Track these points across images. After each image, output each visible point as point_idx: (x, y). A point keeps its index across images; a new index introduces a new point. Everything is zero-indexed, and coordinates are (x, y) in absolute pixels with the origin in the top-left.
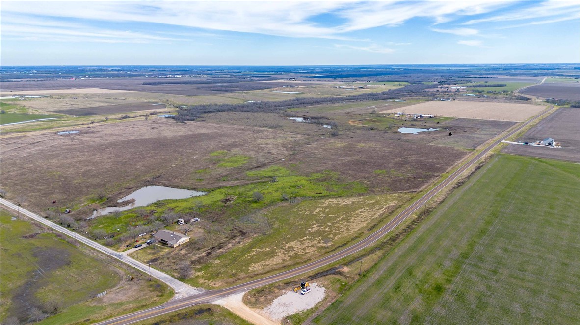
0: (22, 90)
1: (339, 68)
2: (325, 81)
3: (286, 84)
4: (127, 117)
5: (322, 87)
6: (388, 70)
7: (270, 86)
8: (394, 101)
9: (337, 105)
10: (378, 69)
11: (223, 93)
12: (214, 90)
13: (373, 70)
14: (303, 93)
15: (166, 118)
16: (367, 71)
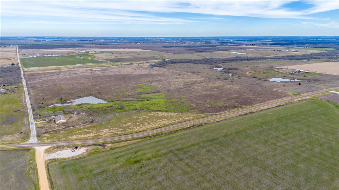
0: (103, 49)
1: (296, 38)
2: (274, 46)
3: (241, 48)
4: (131, 64)
5: (265, 50)
6: (334, 40)
7: (230, 49)
8: (303, 61)
9: (259, 61)
10: (325, 39)
11: (197, 53)
12: (195, 51)
13: (322, 39)
14: (247, 54)
15: (149, 65)
16: (317, 40)
